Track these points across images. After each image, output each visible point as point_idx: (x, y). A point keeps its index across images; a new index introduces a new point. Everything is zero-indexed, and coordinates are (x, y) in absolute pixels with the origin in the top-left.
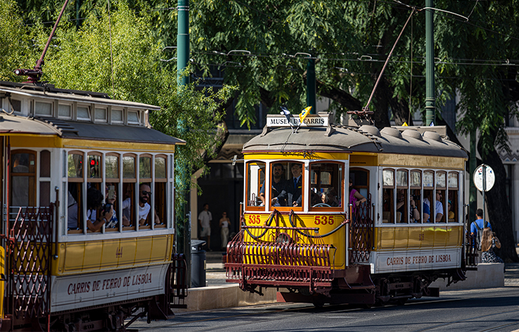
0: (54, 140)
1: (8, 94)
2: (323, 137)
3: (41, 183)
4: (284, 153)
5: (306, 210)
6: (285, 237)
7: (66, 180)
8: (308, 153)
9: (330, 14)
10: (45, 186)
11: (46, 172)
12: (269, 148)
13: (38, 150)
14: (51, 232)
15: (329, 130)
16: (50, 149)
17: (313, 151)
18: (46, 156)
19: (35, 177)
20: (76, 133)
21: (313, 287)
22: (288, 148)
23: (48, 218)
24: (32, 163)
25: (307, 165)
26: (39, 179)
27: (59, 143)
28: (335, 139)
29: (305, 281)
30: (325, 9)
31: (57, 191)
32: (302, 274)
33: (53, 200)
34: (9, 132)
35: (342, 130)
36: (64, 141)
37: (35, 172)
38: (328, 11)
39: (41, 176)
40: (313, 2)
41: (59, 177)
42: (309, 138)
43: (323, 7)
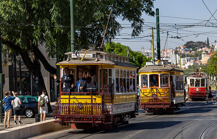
0: (112, 66)
1: (100, 53)
2: (163, 68)
3: (109, 78)
4: (153, 72)
5: (160, 87)
6: (155, 94)
7: (116, 77)
8: (160, 72)
9: (14, 7)
10: (110, 79)
11: (110, 75)
12: (148, 71)
13: (108, 69)
14: (112, 92)
15: (164, 65)
16: (111, 69)
17: (161, 71)
18: (110, 70)
19: (107, 77)
20: (117, 64)
21: (164, 108)
22: (154, 71)
23: (111, 88)
24: (106, 73)
25: (159, 75)
26: (108, 77)
27: (114, 67)
28: (166, 68)
29: (161, 106)
30: (12, 5)
31: (114, 80)
32: (161, 104)
33: (112, 83)
34: (102, 64)
35: (166, 66)
36: (115, 66)
37: (107, 75)
38: (13, 6)
39: (109, 76)
40: (7, 2)
41: (114, 77)
42: (159, 68)
43: (11, 3)
